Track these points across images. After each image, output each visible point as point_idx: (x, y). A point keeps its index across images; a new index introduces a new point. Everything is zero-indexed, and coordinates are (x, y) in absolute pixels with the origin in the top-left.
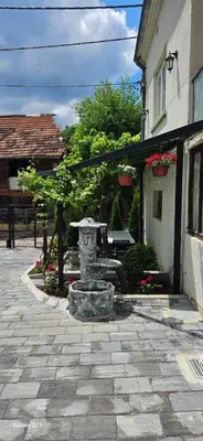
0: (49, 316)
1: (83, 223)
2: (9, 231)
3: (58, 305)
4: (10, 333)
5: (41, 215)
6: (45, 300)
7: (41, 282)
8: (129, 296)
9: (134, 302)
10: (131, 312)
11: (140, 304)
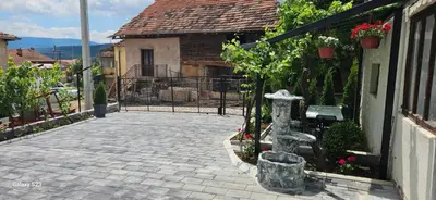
0: (239, 180)
1: (278, 95)
2: (221, 99)
3: (249, 171)
4: (201, 188)
5: (245, 85)
6: (239, 164)
7: (238, 148)
8: (324, 174)
9: (329, 180)
10: (322, 189)
11: (335, 184)
